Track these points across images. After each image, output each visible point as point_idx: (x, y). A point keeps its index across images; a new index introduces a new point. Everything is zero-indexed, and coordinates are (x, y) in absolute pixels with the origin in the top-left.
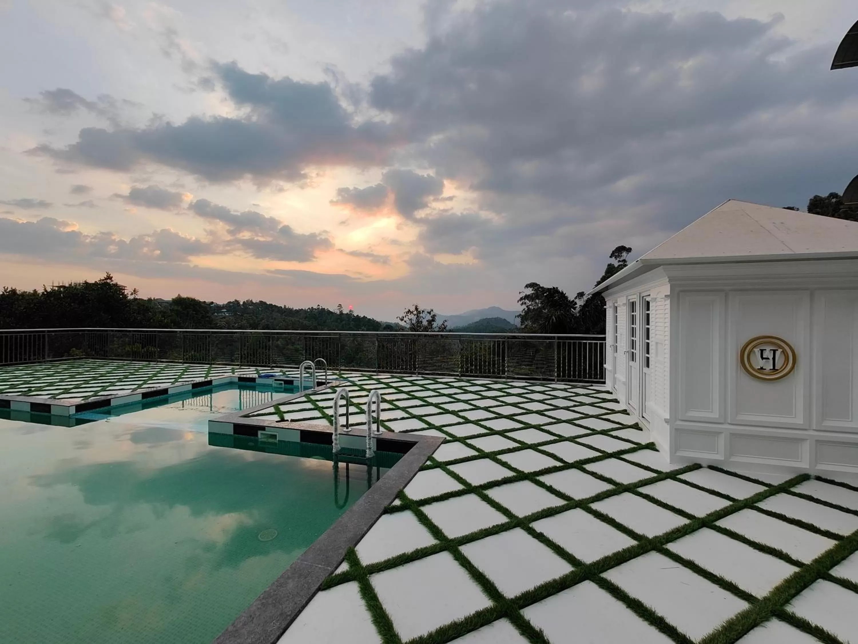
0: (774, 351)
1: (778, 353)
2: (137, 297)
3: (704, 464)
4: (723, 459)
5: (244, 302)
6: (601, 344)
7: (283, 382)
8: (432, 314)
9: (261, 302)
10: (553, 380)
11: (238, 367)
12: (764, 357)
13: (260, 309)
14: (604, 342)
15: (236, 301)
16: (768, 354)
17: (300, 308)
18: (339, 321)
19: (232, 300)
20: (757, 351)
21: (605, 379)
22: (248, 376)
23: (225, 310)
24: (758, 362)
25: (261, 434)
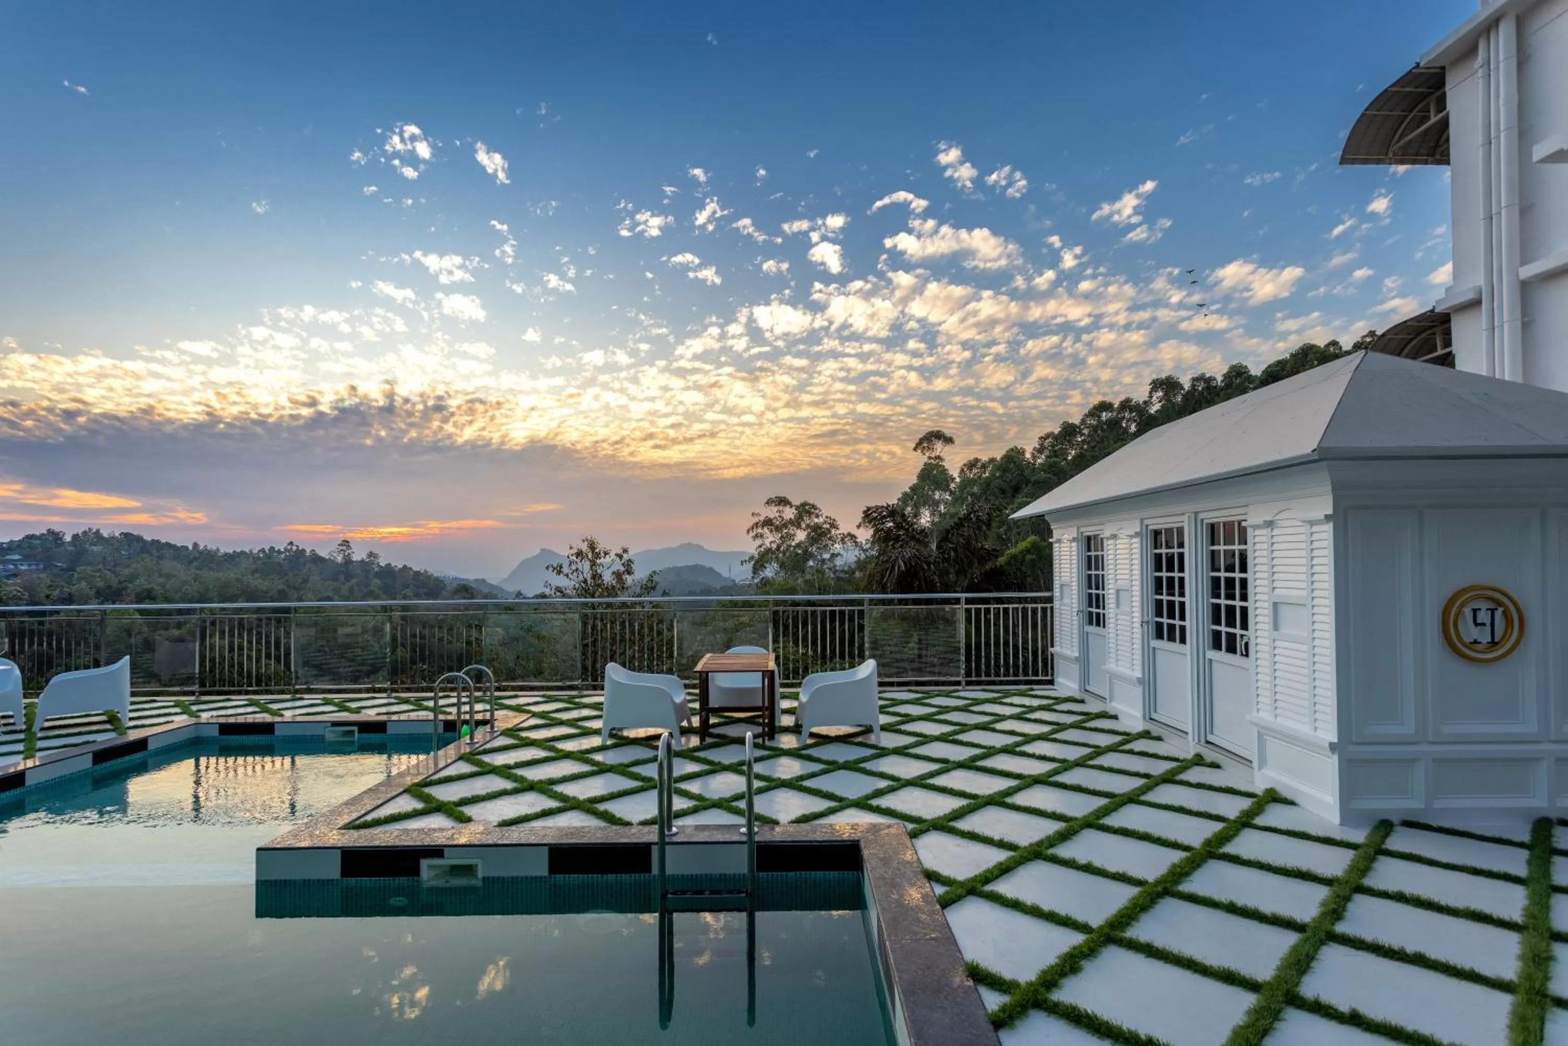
0: (1493, 611)
1: (1498, 614)
3: (1395, 820)
4: (1423, 806)
6: (1044, 610)
7: (356, 728)
8: (626, 557)
9: (126, 535)
10: (958, 683)
11: (192, 698)
12: (1479, 621)
13: (123, 553)
14: (1048, 605)
15: (52, 532)
16: (1483, 617)
19: (39, 530)
20: (1467, 611)
21: (1052, 675)
22: (241, 720)
23: (17, 557)
24: (1471, 632)
25: (430, 867)
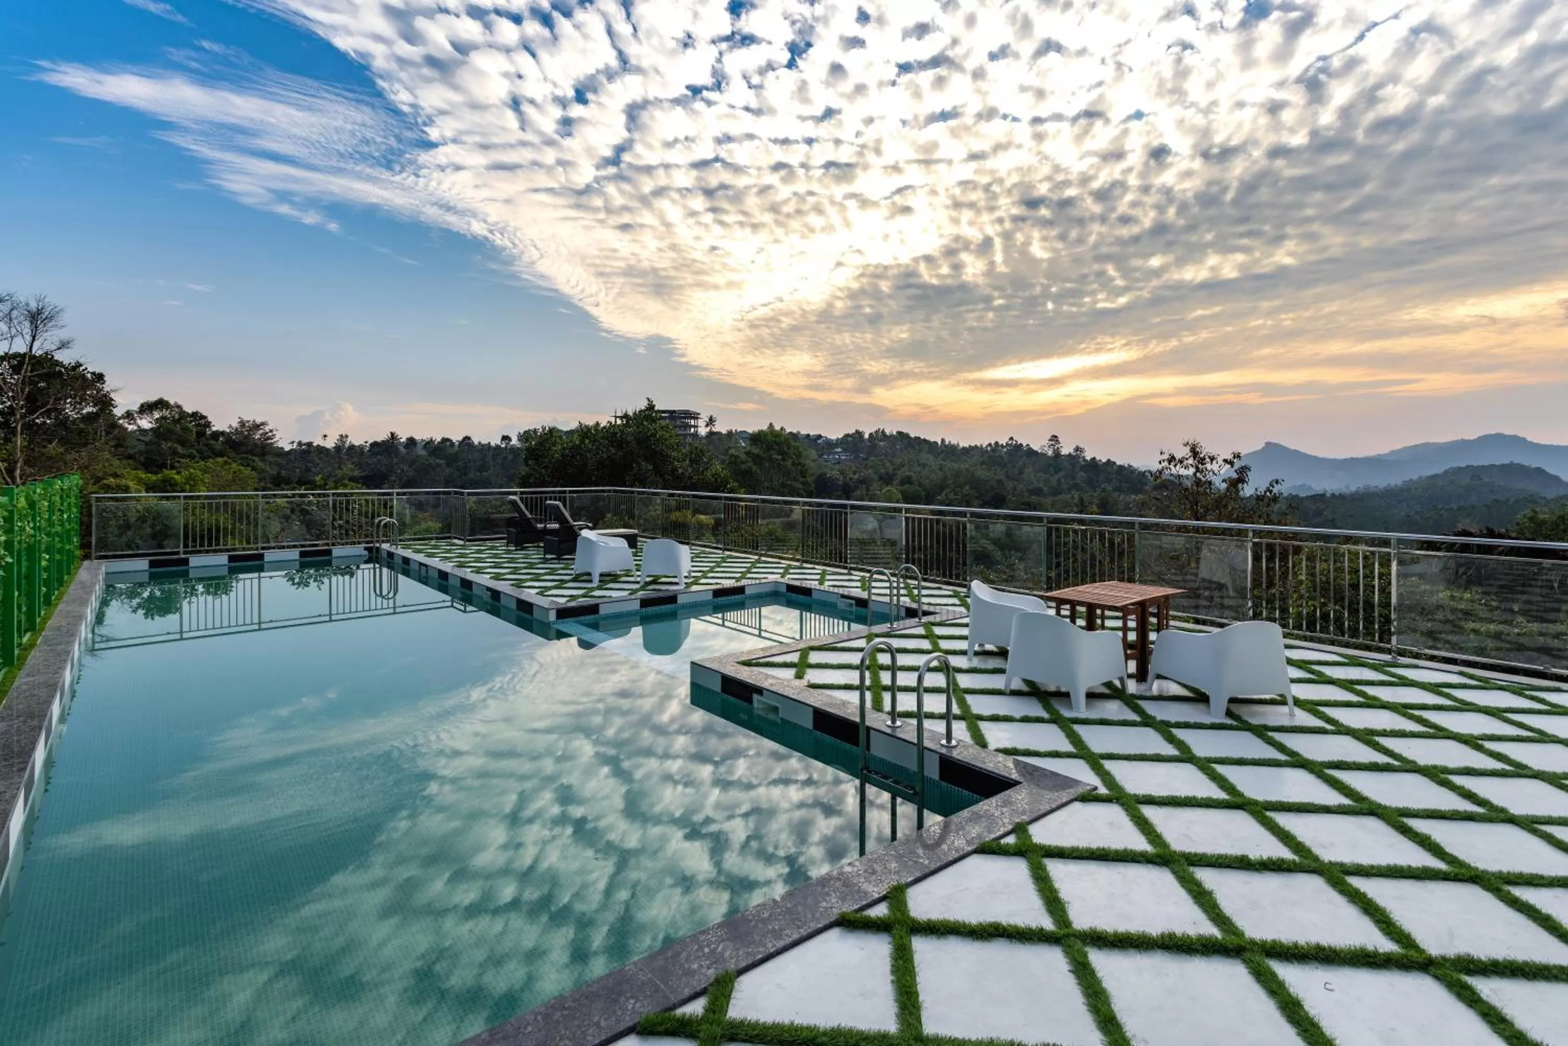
2: (714, 430)
5: (871, 434)
7: (854, 602)
8: (1238, 464)
9: (900, 433)
11: (797, 564)
13: (897, 447)
15: (857, 432)
17: (973, 445)
18: (1052, 469)
19: (852, 431)
22: (803, 583)
23: (841, 448)
25: (758, 701)
